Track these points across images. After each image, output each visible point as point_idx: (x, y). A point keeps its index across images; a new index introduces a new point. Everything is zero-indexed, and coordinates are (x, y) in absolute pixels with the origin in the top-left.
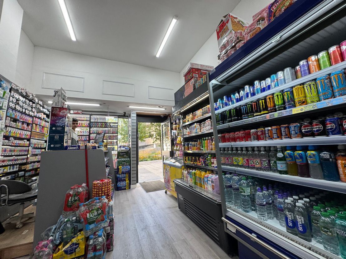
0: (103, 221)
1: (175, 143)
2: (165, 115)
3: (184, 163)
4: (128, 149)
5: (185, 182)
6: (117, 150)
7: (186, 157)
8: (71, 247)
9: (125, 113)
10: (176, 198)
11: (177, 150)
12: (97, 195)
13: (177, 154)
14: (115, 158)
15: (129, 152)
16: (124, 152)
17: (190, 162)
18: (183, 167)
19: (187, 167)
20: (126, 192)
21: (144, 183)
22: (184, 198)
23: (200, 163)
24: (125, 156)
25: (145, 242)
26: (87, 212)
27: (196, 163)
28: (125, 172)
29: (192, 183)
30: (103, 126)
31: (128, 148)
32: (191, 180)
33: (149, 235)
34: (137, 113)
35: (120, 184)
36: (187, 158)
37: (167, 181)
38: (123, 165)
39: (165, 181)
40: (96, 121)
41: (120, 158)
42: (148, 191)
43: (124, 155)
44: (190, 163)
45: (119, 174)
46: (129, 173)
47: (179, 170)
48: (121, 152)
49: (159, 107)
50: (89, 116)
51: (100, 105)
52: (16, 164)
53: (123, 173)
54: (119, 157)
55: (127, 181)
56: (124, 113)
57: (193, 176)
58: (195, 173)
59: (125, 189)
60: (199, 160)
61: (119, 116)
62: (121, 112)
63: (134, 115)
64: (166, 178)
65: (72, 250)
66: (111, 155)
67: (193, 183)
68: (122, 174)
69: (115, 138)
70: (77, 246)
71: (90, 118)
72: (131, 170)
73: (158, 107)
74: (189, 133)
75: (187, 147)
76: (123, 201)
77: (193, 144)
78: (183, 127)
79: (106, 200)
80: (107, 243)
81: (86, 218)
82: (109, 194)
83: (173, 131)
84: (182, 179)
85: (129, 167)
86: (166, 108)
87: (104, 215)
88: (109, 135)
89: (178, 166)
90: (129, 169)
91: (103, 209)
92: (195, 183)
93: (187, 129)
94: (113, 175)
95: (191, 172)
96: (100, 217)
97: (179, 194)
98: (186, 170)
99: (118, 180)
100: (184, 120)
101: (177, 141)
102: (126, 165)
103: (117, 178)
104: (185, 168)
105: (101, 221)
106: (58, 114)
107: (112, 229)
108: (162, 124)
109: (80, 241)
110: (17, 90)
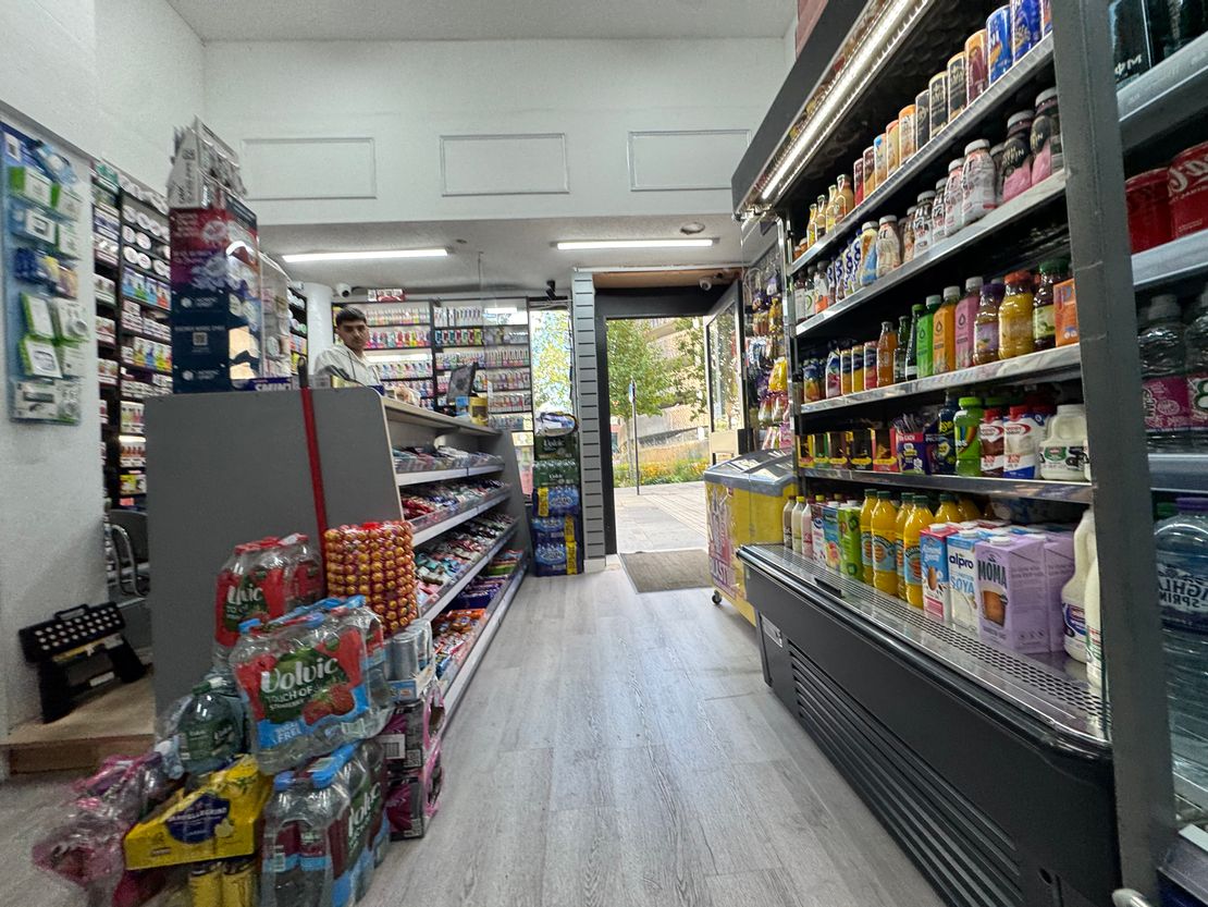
0: (343, 713)
1: (759, 392)
2: (720, 281)
3: (796, 468)
4: (572, 426)
5: (799, 562)
6: (533, 431)
7: (804, 440)
8: (195, 812)
9: (552, 283)
10: (748, 623)
11: (768, 423)
12: (341, 589)
13: (770, 442)
14: (526, 463)
15: (575, 435)
16: (557, 438)
17: (826, 459)
18: (791, 490)
19: (814, 487)
20: (565, 585)
21: (638, 556)
22: (790, 642)
23: (893, 460)
24: (561, 452)
26: (263, 666)
27: (868, 461)
28: (560, 512)
29: (838, 570)
30: (478, 341)
31: (570, 423)
32: (834, 555)
34: (596, 277)
35: (546, 554)
36: (812, 440)
37: (720, 554)
38: (552, 485)
39: (713, 554)
40: (452, 324)
41: (546, 459)
42: (643, 586)
43: (557, 448)
44: (828, 465)
45: (541, 518)
46: (576, 513)
47: (771, 505)
48: (547, 438)
49: (683, 231)
50: (425, 308)
51: (450, 250)
53: (556, 516)
54: (541, 456)
55: (571, 545)
56: (548, 283)
57: (842, 531)
58: (855, 517)
59: (564, 573)
60: (885, 438)
61: (532, 303)
62: (538, 283)
63: (584, 293)
64: (717, 538)
65: (200, 827)
66: (512, 451)
67: (843, 568)
68: (550, 517)
69: (521, 386)
70: (220, 811)
71: (432, 311)
72: (584, 505)
73: (677, 233)
74: (824, 303)
75: (814, 382)
76: (545, 616)
77: (847, 359)
78: (792, 280)
79: (365, 618)
80: (393, 803)
81: (256, 694)
82: (398, 586)
83: (754, 341)
84: (783, 544)
85: (575, 493)
86: (714, 236)
87: (348, 685)
88: (501, 372)
89: (767, 485)
90: (577, 500)
91: (343, 658)
92: (852, 570)
93: (811, 287)
94: (521, 518)
95: (832, 513)
96: (324, 696)
97: (763, 617)
98: (804, 504)
99: (537, 538)
100: (797, 249)
101: (771, 381)
102: (563, 485)
103: (534, 531)
104: (801, 494)
105: (335, 711)
106: (196, 239)
107: (414, 746)
108: (707, 319)
109: (235, 792)
110: (148, 205)
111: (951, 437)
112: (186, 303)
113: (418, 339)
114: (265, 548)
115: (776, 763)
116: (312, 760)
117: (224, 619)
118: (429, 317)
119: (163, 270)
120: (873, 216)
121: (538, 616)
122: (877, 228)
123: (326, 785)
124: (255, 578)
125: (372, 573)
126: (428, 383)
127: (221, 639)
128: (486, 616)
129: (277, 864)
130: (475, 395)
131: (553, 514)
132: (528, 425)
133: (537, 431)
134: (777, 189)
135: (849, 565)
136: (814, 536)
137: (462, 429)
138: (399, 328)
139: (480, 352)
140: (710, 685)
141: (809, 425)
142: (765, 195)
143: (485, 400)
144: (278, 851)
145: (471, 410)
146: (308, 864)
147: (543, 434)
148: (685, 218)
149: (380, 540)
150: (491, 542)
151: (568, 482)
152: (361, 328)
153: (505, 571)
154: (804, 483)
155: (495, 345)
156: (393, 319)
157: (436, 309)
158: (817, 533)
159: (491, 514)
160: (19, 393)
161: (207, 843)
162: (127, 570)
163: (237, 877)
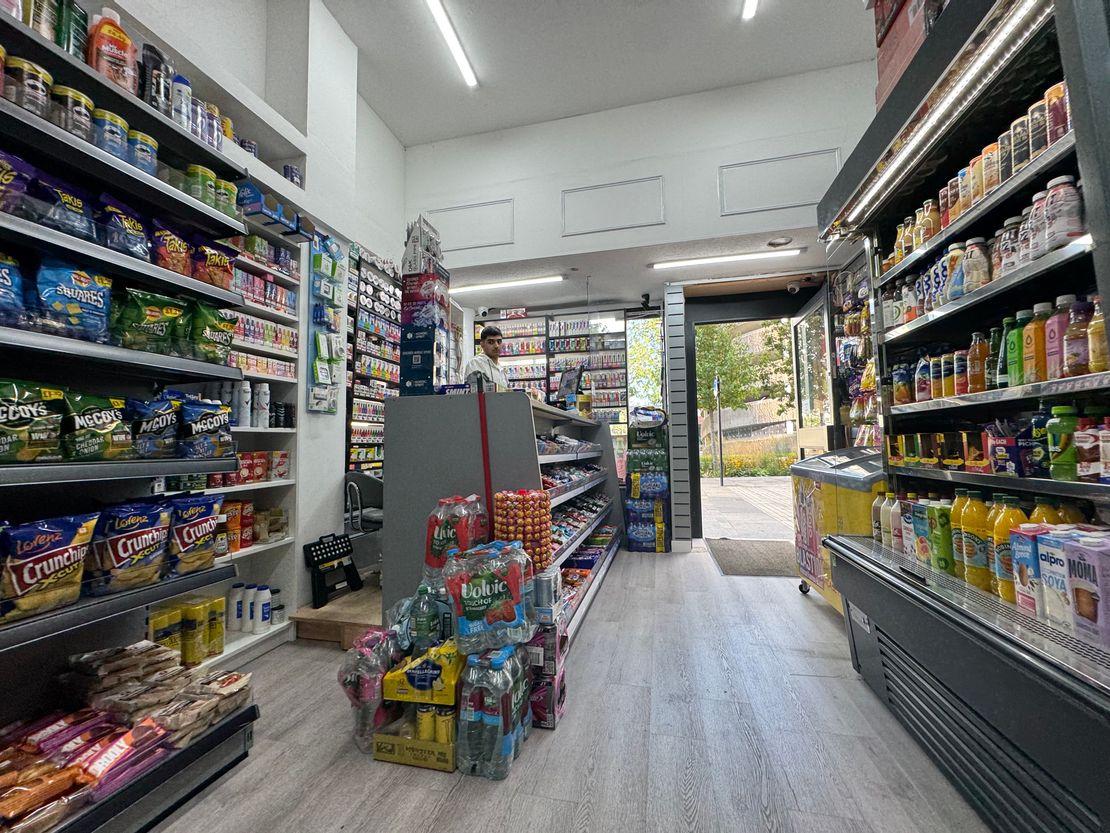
0: (509, 621)
1: (850, 390)
2: (808, 284)
3: (886, 466)
4: (662, 420)
5: (888, 555)
6: (628, 423)
7: (894, 439)
8: (421, 669)
9: (647, 296)
10: (838, 615)
11: (860, 421)
12: (505, 536)
13: (862, 439)
14: (620, 450)
15: (665, 427)
16: (648, 430)
17: (917, 459)
18: (881, 486)
19: (905, 485)
20: (654, 560)
21: (723, 542)
22: (877, 629)
23: (985, 462)
24: (652, 442)
25: (666, 747)
26: (462, 580)
27: (960, 462)
28: (650, 495)
29: (929, 563)
30: (583, 348)
31: (661, 416)
32: (925, 550)
33: (692, 732)
34: (686, 289)
35: (638, 532)
36: (902, 439)
37: (807, 545)
38: (644, 471)
39: (800, 545)
40: (562, 334)
41: (639, 448)
42: (729, 569)
43: (649, 438)
44: (918, 463)
45: (634, 500)
46: (665, 497)
47: (860, 499)
48: (640, 430)
49: (771, 244)
50: (542, 322)
51: (565, 276)
53: (647, 499)
54: (634, 446)
55: (660, 526)
56: (643, 296)
57: (932, 527)
58: (945, 515)
59: (653, 550)
60: (977, 442)
61: (629, 313)
62: (634, 296)
63: (675, 303)
64: (804, 530)
65: (424, 680)
66: (609, 439)
67: (933, 562)
68: (641, 499)
69: (618, 384)
70: (436, 672)
71: (547, 324)
72: (672, 491)
73: (765, 247)
74: (911, 313)
75: (904, 385)
76: (637, 584)
77: (937, 365)
78: (880, 292)
79: (523, 557)
80: (534, 698)
81: (458, 598)
82: (541, 538)
83: (845, 341)
84: (873, 538)
85: (665, 479)
86: (803, 246)
88: (601, 372)
89: (855, 480)
90: (666, 486)
92: (943, 564)
93: (899, 298)
94: (616, 498)
95: (922, 510)
96: (498, 607)
97: (851, 605)
98: (894, 500)
99: (630, 517)
100: (884, 262)
101: (863, 379)
102: (654, 472)
103: (627, 511)
104: (891, 491)
105: (505, 618)
106: (418, 293)
107: (550, 659)
108: (794, 321)
109: (444, 661)
110: (373, 265)
111: (1044, 443)
112: (410, 336)
113: (536, 347)
114: (457, 502)
115: (862, 739)
116: (488, 651)
117: (432, 549)
118: (545, 329)
119: (379, 308)
120: (960, 237)
121: (631, 584)
122: (964, 248)
123: (498, 668)
124: (452, 522)
125: (524, 526)
126: (543, 382)
127: (428, 562)
128: (591, 576)
129: (469, 715)
130: (581, 393)
131: (644, 497)
132: (622, 418)
133: (630, 423)
134: (863, 212)
135: (940, 559)
136: (904, 532)
137: (573, 422)
138: (522, 339)
139: (585, 357)
140: (796, 663)
141: (898, 426)
142: (851, 219)
143: (589, 397)
144: (470, 706)
145: (578, 404)
146: (488, 720)
147: (636, 426)
148: (773, 234)
149: (532, 502)
150: (594, 516)
151: (658, 469)
152: (499, 341)
153: (603, 542)
154: (895, 481)
155: (597, 351)
156: (518, 332)
157: (551, 323)
158: (906, 528)
159: (590, 494)
160: (312, 394)
161: (428, 692)
162: (356, 513)
163: (445, 718)
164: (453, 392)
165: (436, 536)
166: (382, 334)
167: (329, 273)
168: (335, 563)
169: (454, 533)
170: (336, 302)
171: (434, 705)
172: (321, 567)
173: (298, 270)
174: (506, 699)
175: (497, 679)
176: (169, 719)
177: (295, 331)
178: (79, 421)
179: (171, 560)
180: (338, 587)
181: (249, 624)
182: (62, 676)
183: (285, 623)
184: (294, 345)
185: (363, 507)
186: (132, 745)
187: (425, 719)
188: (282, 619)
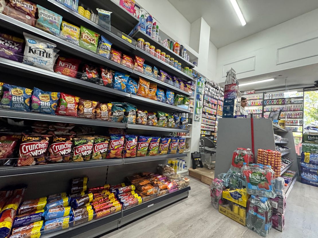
6: (303, 132)
8: (235, 193)
14: (298, 143)
16: (315, 136)
28: (316, 163)
30: (280, 103)
38: (312, 152)
40: (270, 98)
41: (309, 143)
43: (315, 139)
48: (309, 135)
50: (262, 94)
51: (275, 78)
52: (209, 131)
54: (306, 141)
56: (316, 82)
61: (306, 89)
62: (310, 82)
65: (236, 197)
66: (292, 138)
68: (310, 163)
69: (298, 117)
70: (240, 196)
71: (264, 95)
76: (310, 197)
87: (268, 184)
88: (289, 112)
91: (267, 178)
94: (295, 161)
96: (263, 184)
103: (301, 167)
106: (229, 90)
107: (280, 207)
109: (243, 194)
110: (209, 82)
112: (226, 101)
113: (258, 103)
114: (244, 149)
116: (259, 196)
117: (234, 161)
118: (262, 97)
119: (209, 94)
123: (264, 202)
124: (242, 155)
125: (271, 161)
126: (260, 115)
127: (233, 165)
128: (288, 186)
129: (252, 212)
130: (280, 119)
131: (312, 163)
132: (300, 130)
138: (252, 101)
139: (281, 106)
143: (284, 121)
144: (252, 210)
145: (279, 124)
153: (289, 176)
155: (287, 104)
156: (251, 98)
160: (195, 116)
161: (237, 200)
162: (202, 147)
163: (243, 210)
164: (239, 117)
165: (236, 158)
166: (209, 101)
167: (201, 86)
168: (198, 159)
169: (243, 158)
170: (202, 93)
171: (239, 205)
172: (195, 159)
173: (195, 86)
174: (266, 213)
175: (263, 205)
176: (177, 182)
177: (193, 101)
178: (169, 120)
179: (178, 150)
180: (198, 165)
181: (180, 168)
182: (158, 168)
183: (187, 171)
184: (193, 104)
185: (205, 146)
186: (173, 185)
187: (236, 208)
188: (186, 169)
